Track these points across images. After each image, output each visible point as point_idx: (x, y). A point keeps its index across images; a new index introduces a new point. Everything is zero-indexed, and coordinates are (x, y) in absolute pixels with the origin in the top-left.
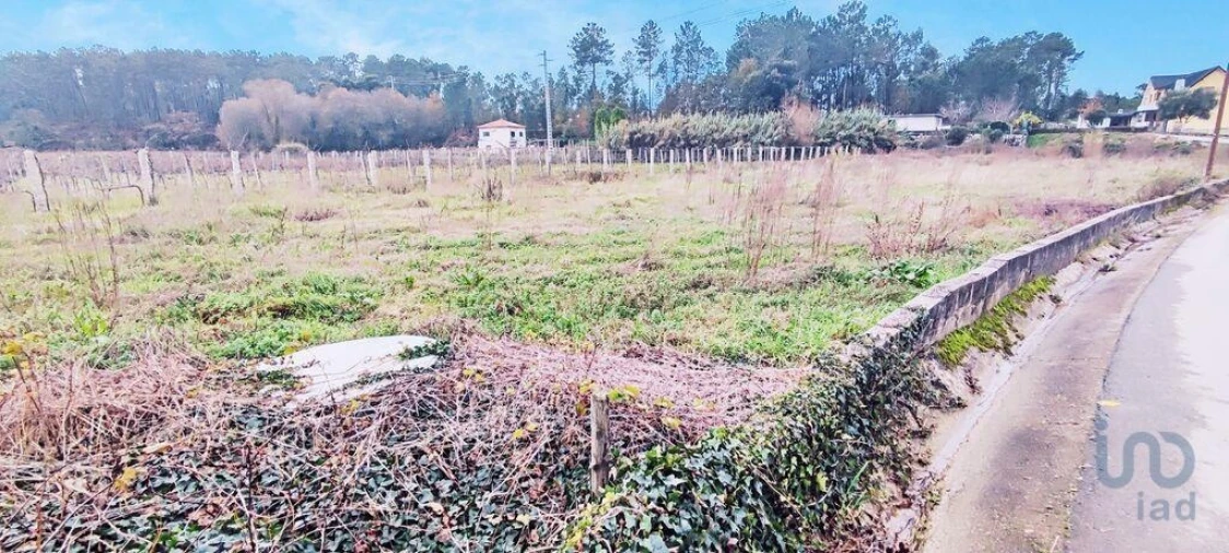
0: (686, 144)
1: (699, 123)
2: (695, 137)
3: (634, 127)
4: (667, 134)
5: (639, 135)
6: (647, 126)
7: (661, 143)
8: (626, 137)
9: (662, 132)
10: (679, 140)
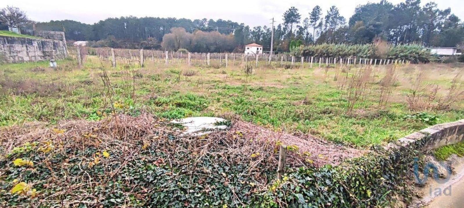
0: (327, 56)
1: (334, 47)
2: (331, 53)
3: (306, 48)
4: (319, 51)
5: (307, 51)
6: (311, 47)
7: (316, 55)
8: (302, 52)
9: (317, 50)
10: (324, 54)
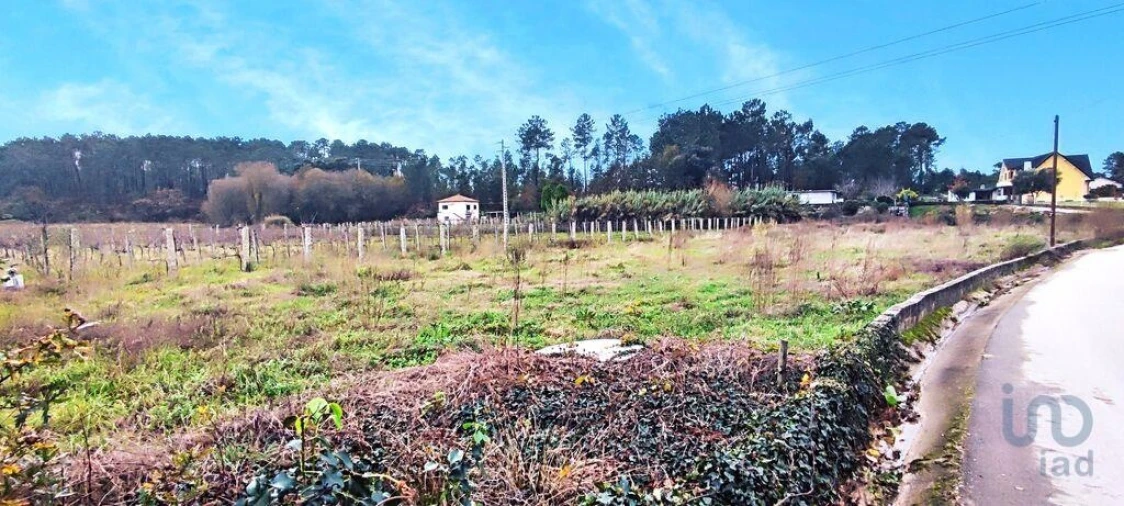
0: (623, 217)
1: (634, 198)
2: (632, 210)
3: (581, 202)
4: (609, 207)
5: (586, 209)
6: (592, 200)
7: (604, 215)
8: (575, 210)
9: (604, 206)
10: (619, 213)
